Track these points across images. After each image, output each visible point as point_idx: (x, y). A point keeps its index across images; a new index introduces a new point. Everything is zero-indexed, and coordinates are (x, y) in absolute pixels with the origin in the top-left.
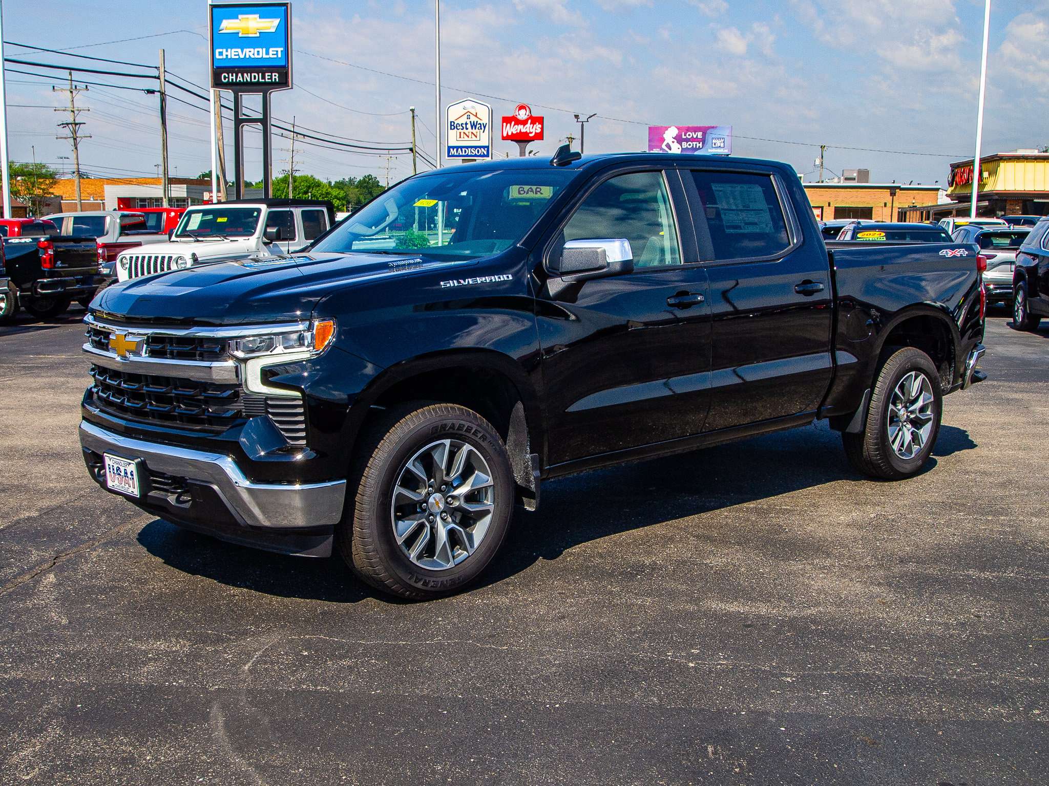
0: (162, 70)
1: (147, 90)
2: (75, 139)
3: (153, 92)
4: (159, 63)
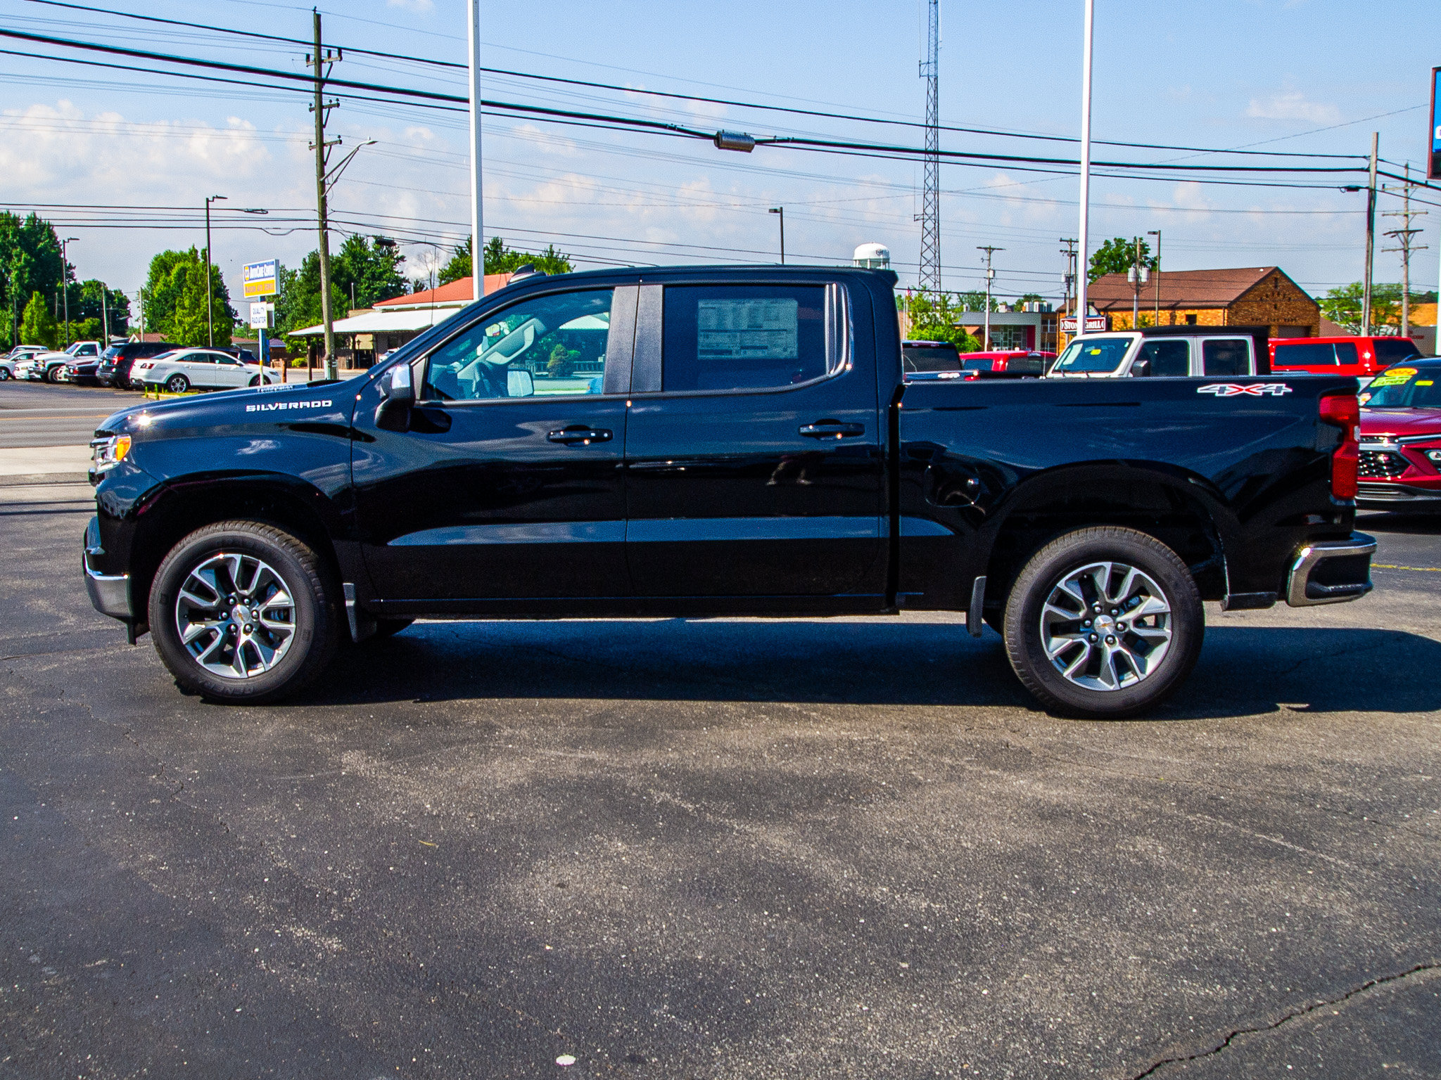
0: (1373, 159)
1: (1345, 188)
2: (1406, 251)
3: (1356, 189)
4: (1369, 151)
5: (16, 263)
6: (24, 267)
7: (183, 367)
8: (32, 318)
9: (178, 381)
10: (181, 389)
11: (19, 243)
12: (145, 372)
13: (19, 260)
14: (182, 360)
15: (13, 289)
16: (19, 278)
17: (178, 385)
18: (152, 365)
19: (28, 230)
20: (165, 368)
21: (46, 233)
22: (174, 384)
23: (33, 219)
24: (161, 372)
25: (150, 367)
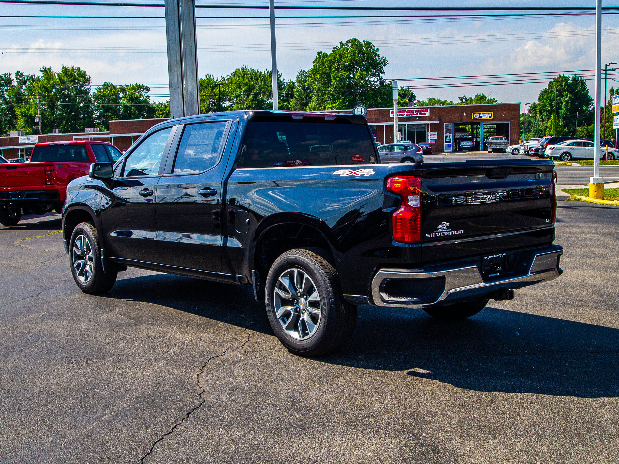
5: (565, 99)
6: (569, 101)
7: (569, 148)
8: (551, 125)
9: (566, 155)
10: (567, 159)
11: (567, 89)
12: (550, 151)
13: (567, 97)
14: (569, 145)
15: (563, 112)
16: (566, 106)
17: (566, 157)
18: (554, 148)
19: (572, 83)
20: (560, 149)
21: (580, 84)
22: (564, 157)
23: (575, 78)
24: (558, 151)
25: (553, 149)
